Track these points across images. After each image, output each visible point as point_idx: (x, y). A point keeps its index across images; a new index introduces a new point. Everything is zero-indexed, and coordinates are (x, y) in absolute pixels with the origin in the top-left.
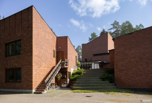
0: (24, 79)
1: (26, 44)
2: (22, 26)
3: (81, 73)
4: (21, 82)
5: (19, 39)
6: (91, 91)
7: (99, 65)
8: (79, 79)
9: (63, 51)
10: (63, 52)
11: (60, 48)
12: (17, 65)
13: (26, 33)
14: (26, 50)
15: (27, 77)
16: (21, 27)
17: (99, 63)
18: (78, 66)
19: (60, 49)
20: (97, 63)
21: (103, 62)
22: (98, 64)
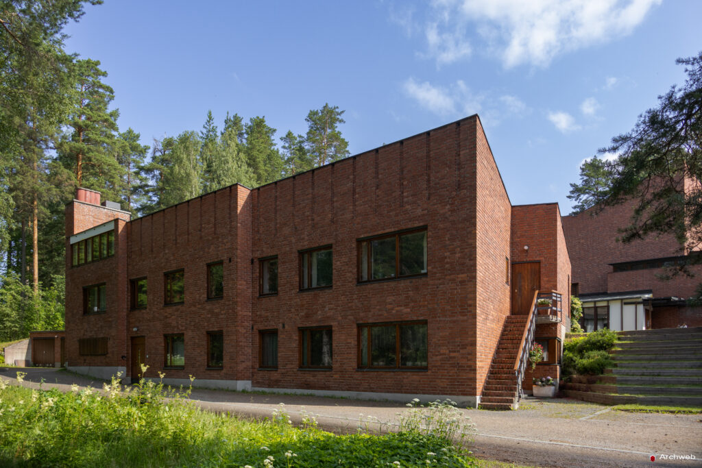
0: (439, 358)
1: (448, 242)
2: (428, 181)
3: (613, 345)
4: (425, 369)
5: (417, 224)
6: (694, 410)
7: (647, 312)
8: (616, 365)
9: (538, 259)
10: (539, 262)
11: (526, 248)
12: (406, 313)
13: (448, 207)
14: (447, 263)
15: (452, 355)
16: (425, 186)
17: (645, 302)
18: (573, 316)
19: (527, 251)
20: (636, 303)
21: (669, 299)
22: (641, 308)
